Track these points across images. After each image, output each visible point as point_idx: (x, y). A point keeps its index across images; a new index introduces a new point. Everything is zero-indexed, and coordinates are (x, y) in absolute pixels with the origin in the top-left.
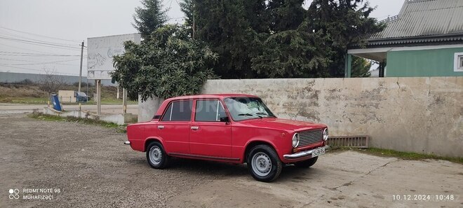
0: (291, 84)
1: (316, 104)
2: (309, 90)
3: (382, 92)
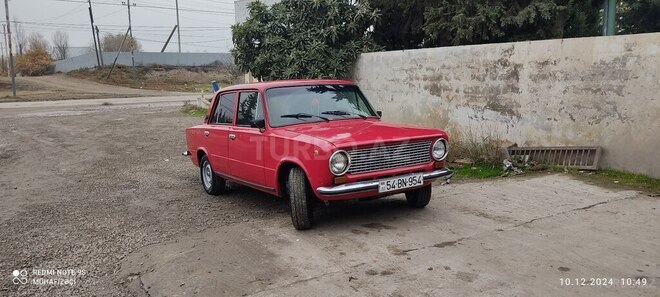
0: (476, 54)
1: (515, 90)
2: (505, 65)
3: (630, 62)
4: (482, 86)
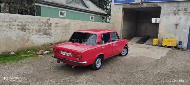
0: (40, 19)
1: (51, 29)
2: (48, 23)
3: (70, 24)
4: (41, 28)
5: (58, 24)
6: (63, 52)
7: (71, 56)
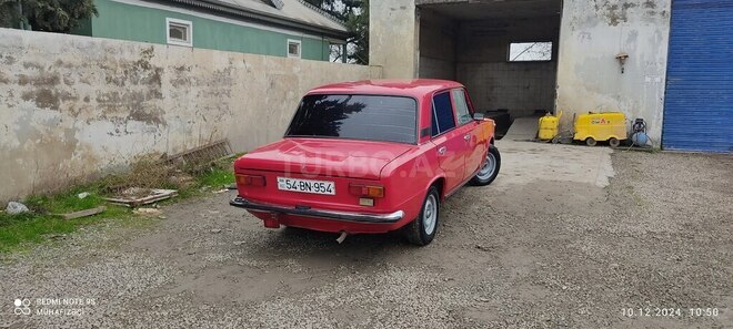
1: (159, 95)
2: (146, 67)
5: (186, 74)
6: (292, 181)
7: (333, 193)
